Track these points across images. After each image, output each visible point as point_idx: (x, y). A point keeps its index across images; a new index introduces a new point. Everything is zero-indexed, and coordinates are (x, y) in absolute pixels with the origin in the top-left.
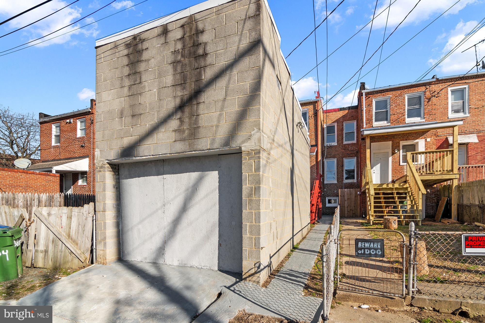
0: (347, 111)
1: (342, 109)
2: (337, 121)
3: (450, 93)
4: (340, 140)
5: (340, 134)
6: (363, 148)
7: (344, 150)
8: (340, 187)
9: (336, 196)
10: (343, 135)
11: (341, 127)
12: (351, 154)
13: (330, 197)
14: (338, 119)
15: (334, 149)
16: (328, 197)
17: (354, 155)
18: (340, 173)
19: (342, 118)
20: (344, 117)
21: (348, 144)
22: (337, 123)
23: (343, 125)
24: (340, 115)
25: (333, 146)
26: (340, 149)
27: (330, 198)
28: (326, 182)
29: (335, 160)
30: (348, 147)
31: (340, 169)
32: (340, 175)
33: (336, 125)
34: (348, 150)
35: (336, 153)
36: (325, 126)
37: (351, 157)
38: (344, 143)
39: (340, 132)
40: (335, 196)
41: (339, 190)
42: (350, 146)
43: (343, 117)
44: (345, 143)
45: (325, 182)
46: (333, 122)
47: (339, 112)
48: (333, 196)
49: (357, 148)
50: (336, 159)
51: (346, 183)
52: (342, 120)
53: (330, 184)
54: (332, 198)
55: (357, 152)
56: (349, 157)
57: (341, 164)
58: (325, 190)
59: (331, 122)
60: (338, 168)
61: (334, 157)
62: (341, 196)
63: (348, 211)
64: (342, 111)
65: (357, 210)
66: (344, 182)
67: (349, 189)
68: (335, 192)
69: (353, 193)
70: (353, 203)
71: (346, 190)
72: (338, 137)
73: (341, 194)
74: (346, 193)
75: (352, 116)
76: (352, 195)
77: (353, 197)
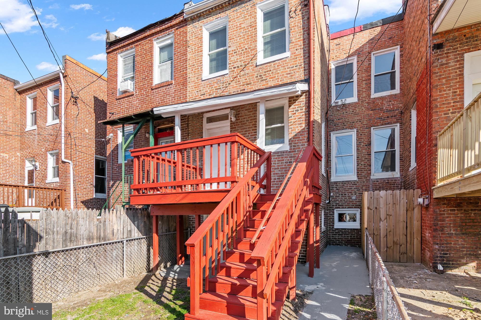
0: (379, 29)
1: (369, 27)
2: (358, 53)
4: (364, 90)
5: (364, 79)
6: (437, 71)
7: (372, 110)
8: (364, 188)
9: (355, 208)
10: (370, 79)
11: (366, 64)
12: (388, 117)
13: (343, 208)
14: (360, 48)
15: (351, 110)
16: (339, 208)
17: (395, 120)
18: (363, 158)
19: (368, 45)
20: (372, 43)
21: (382, 98)
22: (358, 57)
23: (370, 59)
24: (363, 40)
25: (349, 104)
26: (364, 109)
27: (342, 211)
28: (333, 179)
29: (353, 134)
30: (382, 103)
31: (364, 151)
32: (363, 163)
33: (354, 60)
34: (381, 109)
35: (356, 118)
36: (332, 66)
37: (388, 123)
38: (372, 97)
39: (364, 75)
40: (352, 208)
41: (366, 194)
42: (384, 102)
43: (371, 41)
44: (374, 95)
45: (332, 178)
46: (349, 57)
47: (361, 33)
48: (348, 208)
49: (401, 105)
50: (355, 130)
51: (377, 180)
52: (367, 49)
53: (343, 182)
54: (348, 212)
55: (402, 113)
56: (382, 125)
57: (366, 140)
58: (332, 194)
59: (344, 56)
60: (360, 149)
61: (351, 128)
62: (368, 208)
63: (389, 246)
64: (368, 31)
65: (412, 244)
66: (372, 177)
67: (390, 192)
68: (354, 198)
69: (402, 202)
70: (402, 225)
71: (382, 193)
72: (359, 85)
73: (369, 202)
74: (382, 201)
75: (390, 38)
76: (398, 207)
77: (401, 210)
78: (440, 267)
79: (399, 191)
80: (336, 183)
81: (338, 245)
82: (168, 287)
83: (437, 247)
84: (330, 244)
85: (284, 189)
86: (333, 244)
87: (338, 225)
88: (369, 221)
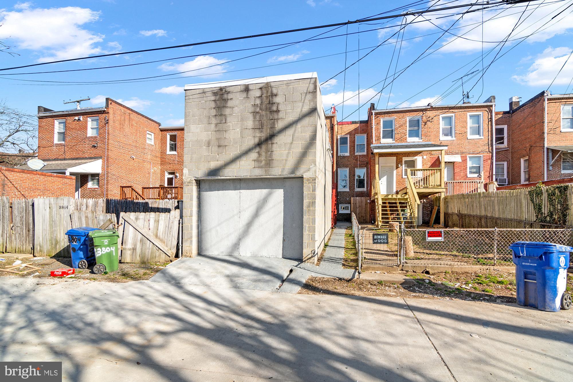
0: (358, 125)
1: (354, 123)
2: (350, 133)
3: (441, 119)
4: (352, 151)
5: (352, 146)
6: (372, 161)
7: (355, 160)
8: (352, 195)
9: (348, 204)
10: (355, 146)
11: (353, 139)
12: (362, 164)
13: (343, 204)
14: (351, 131)
15: (347, 159)
16: (341, 204)
17: (365, 166)
18: (352, 181)
19: (354, 131)
20: (356, 130)
21: (359, 156)
22: (350, 136)
23: (355, 137)
24: (352, 128)
25: (346, 156)
26: (352, 159)
29: (348, 169)
30: (359, 158)
31: (352, 178)
32: (351, 183)
33: (348, 136)
34: (359, 160)
35: (349, 163)
36: (339, 137)
37: (362, 167)
38: (355, 154)
39: (352, 144)
41: (352, 198)
45: (338, 190)
46: (346, 134)
47: (351, 125)
48: (345, 204)
49: (367, 160)
51: (357, 192)
52: (354, 133)
53: (343, 192)
55: (367, 163)
56: (359, 167)
57: (353, 173)
58: (338, 197)
59: (344, 134)
60: (350, 177)
61: (347, 167)
62: (353, 204)
63: (360, 217)
64: (354, 125)
65: (367, 216)
66: (355, 190)
67: (360, 198)
68: (348, 199)
69: (364, 202)
70: (364, 210)
71: (358, 198)
72: (350, 148)
73: (353, 201)
74: (357, 201)
75: (363, 130)
76: (362, 203)
77: (364, 204)
79: (363, 198)
80: (340, 192)
87: (341, 212)
88: (353, 209)
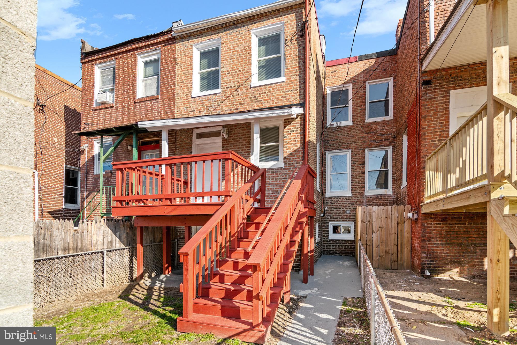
0: (373, 61)
1: (364, 58)
2: (354, 81)
4: (359, 115)
5: (359, 105)
7: (366, 133)
8: (358, 203)
9: (349, 221)
10: (365, 105)
11: (361, 91)
12: (381, 140)
13: (337, 221)
14: (355, 76)
15: (346, 133)
16: (334, 221)
17: (388, 143)
18: (358, 176)
19: (363, 75)
20: (367, 73)
21: (376, 123)
22: (353, 85)
23: (365, 88)
24: (358, 69)
25: (344, 127)
26: (359, 132)
27: (336, 224)
28: (328, 194)
29: (348, 154)
30: (376, 128)
31: (358, 170)
32: (357, 180)
33: (350, 87)
34: (375, 133)
35: (351, 140)
36: (328, 91)
37: (382, 146)
38: (366, 121)
39: (359, 101)
40: (346, 221)
41: (359, 209)
42: (378, 127)
43: (366, 71)
44: (368, 120)
45: (326, 194)
46: (344, 84)
47: (356, 64)
48: (342, 221)
49: (394, 130)
50: (350, 151)
51: (371, 196)
52: (362, 78)
53: (338, 197)
54: (342, 225)
55: (394, 137)
56: (376, 147)
57: (361, 160)
58: (326, 208)
59: (340, 83)
60: (355, 168)
61: (346, 148)
62: (362, 221)
63: (381, 255)
64: (363, 62)
65: (402, 252)
66: (366, 194)
67: (382, 207)
68: (348, 212)
69: (393, 216)
70: (393, 237)
71: (375, 208)
72: (353, 110)
73: (363, 216)
74: (375, 216)
75: (384, 70)
76: (389, 220)
77: (393, 223)
78: (428, 273)
79: (390, 206)
80: (330, 198)
81: (332, 254)
82: (155, 295)
83: (424, 255)
84: (324, 254)
85: (279, 203)
86: (327, 254)
87: (332, 236)
88: (362, 233)
